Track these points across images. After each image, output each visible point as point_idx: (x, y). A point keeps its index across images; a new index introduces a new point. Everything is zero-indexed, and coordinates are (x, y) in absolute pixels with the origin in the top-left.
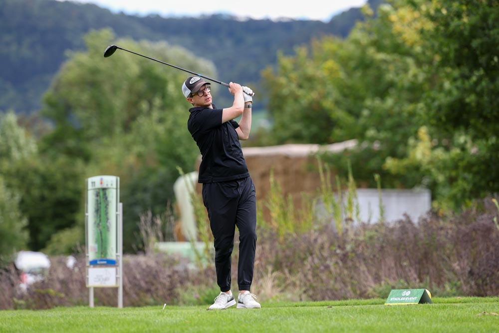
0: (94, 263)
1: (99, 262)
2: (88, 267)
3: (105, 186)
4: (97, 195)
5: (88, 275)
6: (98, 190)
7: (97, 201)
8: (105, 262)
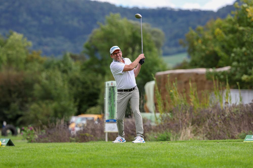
0: (108, 121)
1: (110, 121)
2: (105, 123)
3: (113, 86)
4: (110, 90)
5: (105, 126)
6: (110, 88)
7: (110, 92)
8: (113, 121)
